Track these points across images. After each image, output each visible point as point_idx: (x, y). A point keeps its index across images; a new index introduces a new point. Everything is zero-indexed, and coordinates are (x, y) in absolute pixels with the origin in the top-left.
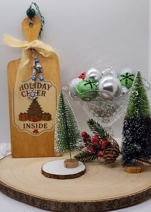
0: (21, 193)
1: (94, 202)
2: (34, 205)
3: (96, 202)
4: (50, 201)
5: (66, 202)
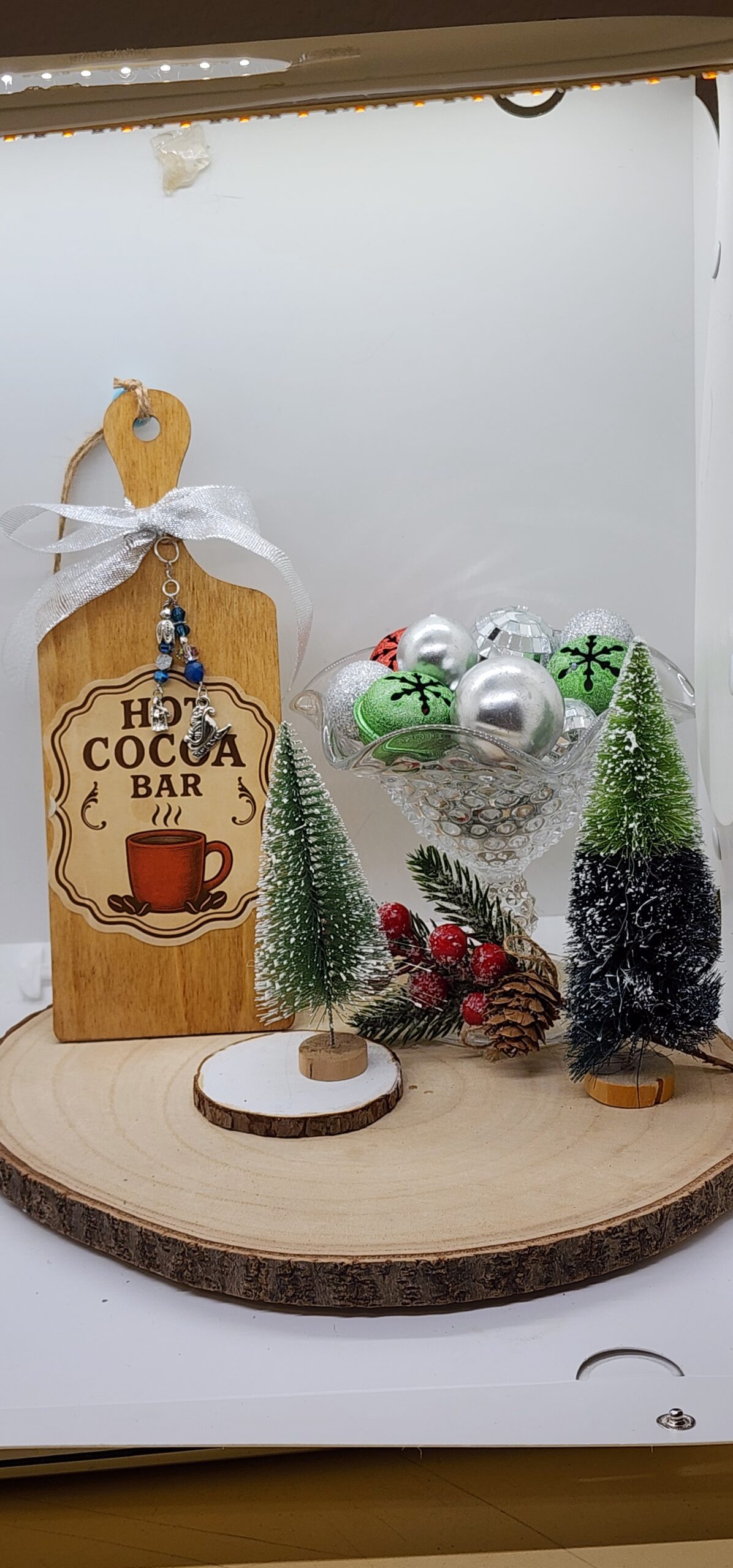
0: (93, 1210)
1: (429, 1263)
2: (152, 1270)
3: (439, 1262)
4: (225, 1252)
5: (296, 1263)
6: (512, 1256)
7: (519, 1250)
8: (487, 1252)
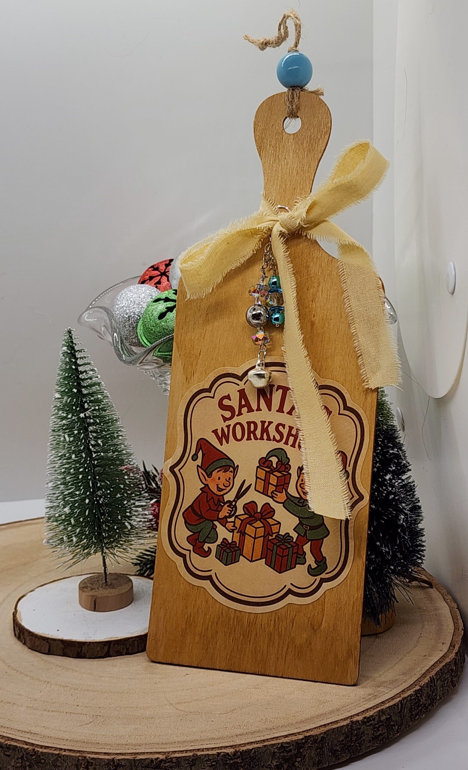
6: (293, 745)
7: (298, 740)
8: (273, 742)
